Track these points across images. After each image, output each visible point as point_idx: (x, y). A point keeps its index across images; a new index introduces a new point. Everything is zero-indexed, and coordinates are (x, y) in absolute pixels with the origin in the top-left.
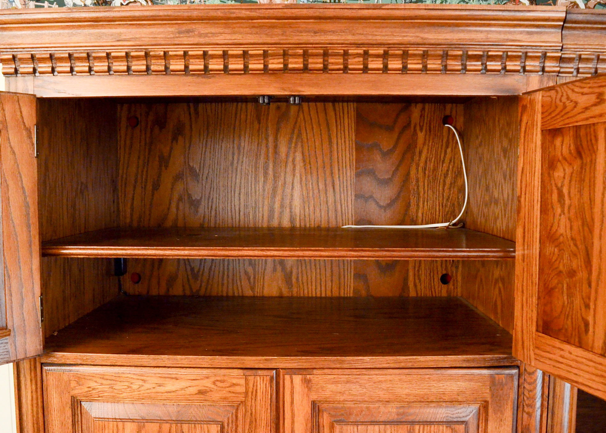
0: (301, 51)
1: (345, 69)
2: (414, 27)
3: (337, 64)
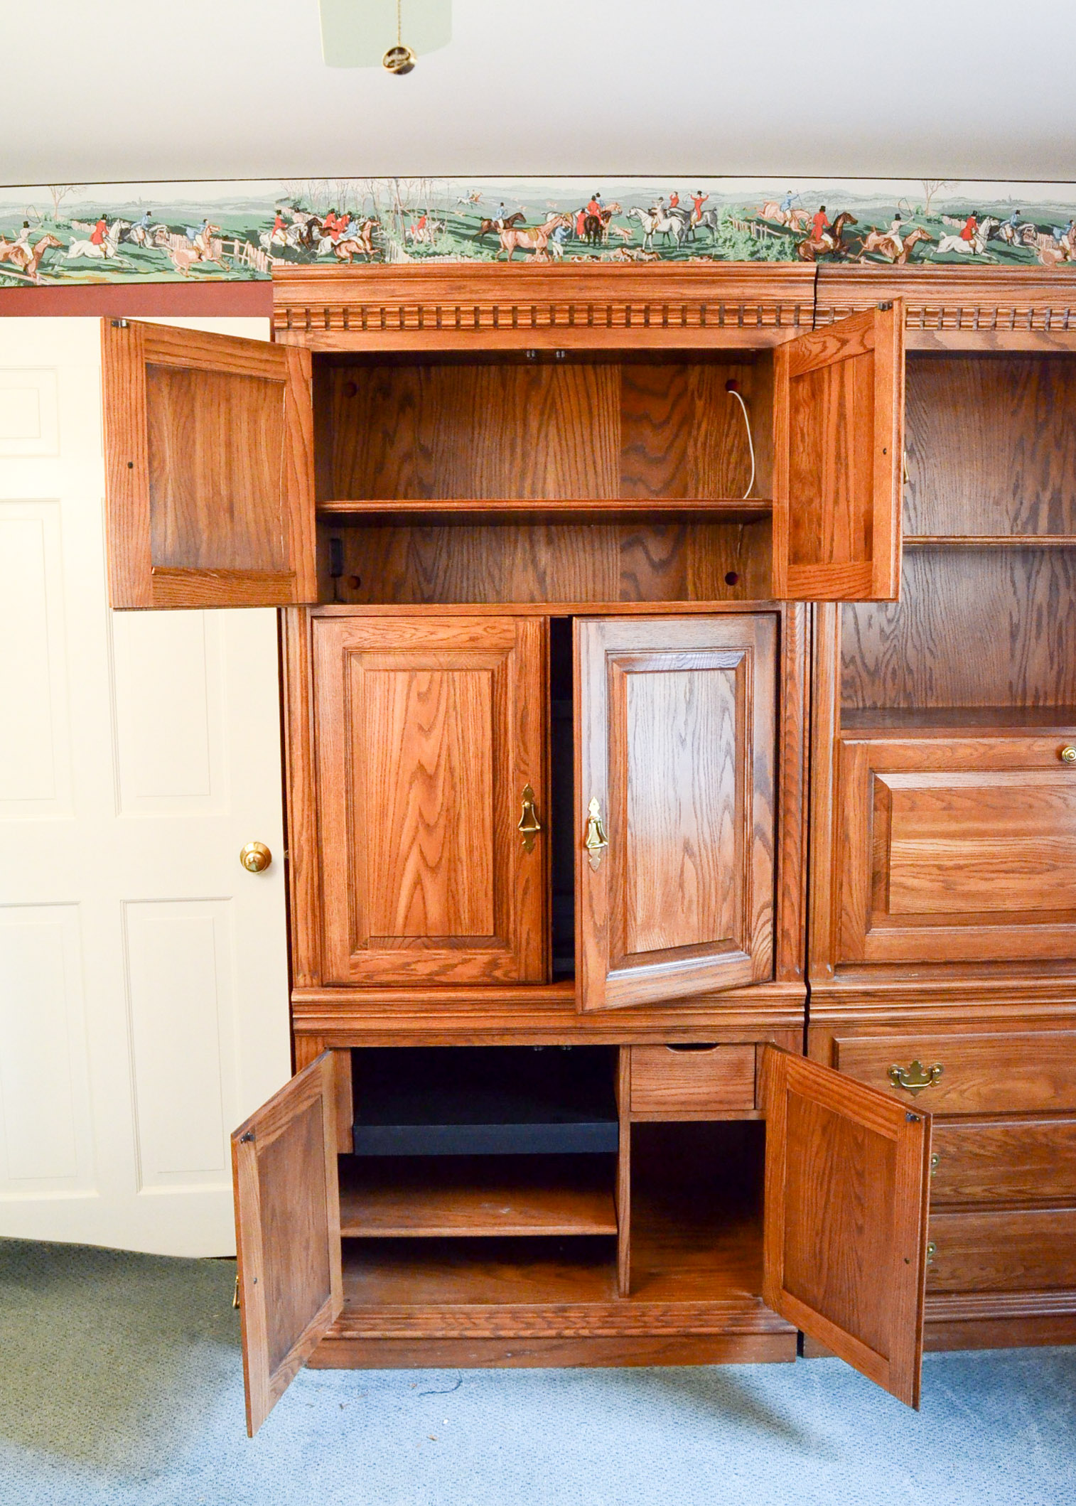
0: (567, 307)
1: (609, 324)
2: (673, 284)
3: (601, 319)
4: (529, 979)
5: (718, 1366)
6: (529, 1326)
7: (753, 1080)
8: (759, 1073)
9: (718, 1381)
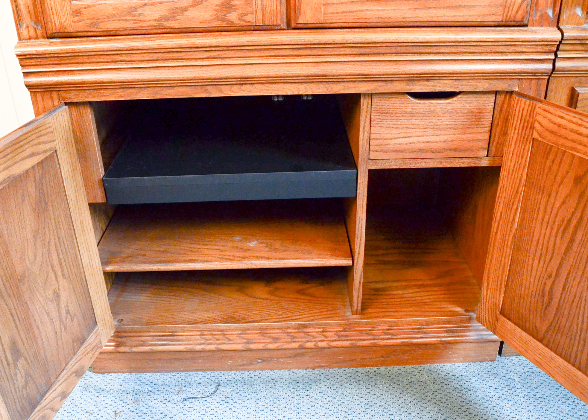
4: (267, 23)
5: (433, 366)
6: (275, 340)
7: (489, 129)
8: (496, 122)
9: (435, 381)
